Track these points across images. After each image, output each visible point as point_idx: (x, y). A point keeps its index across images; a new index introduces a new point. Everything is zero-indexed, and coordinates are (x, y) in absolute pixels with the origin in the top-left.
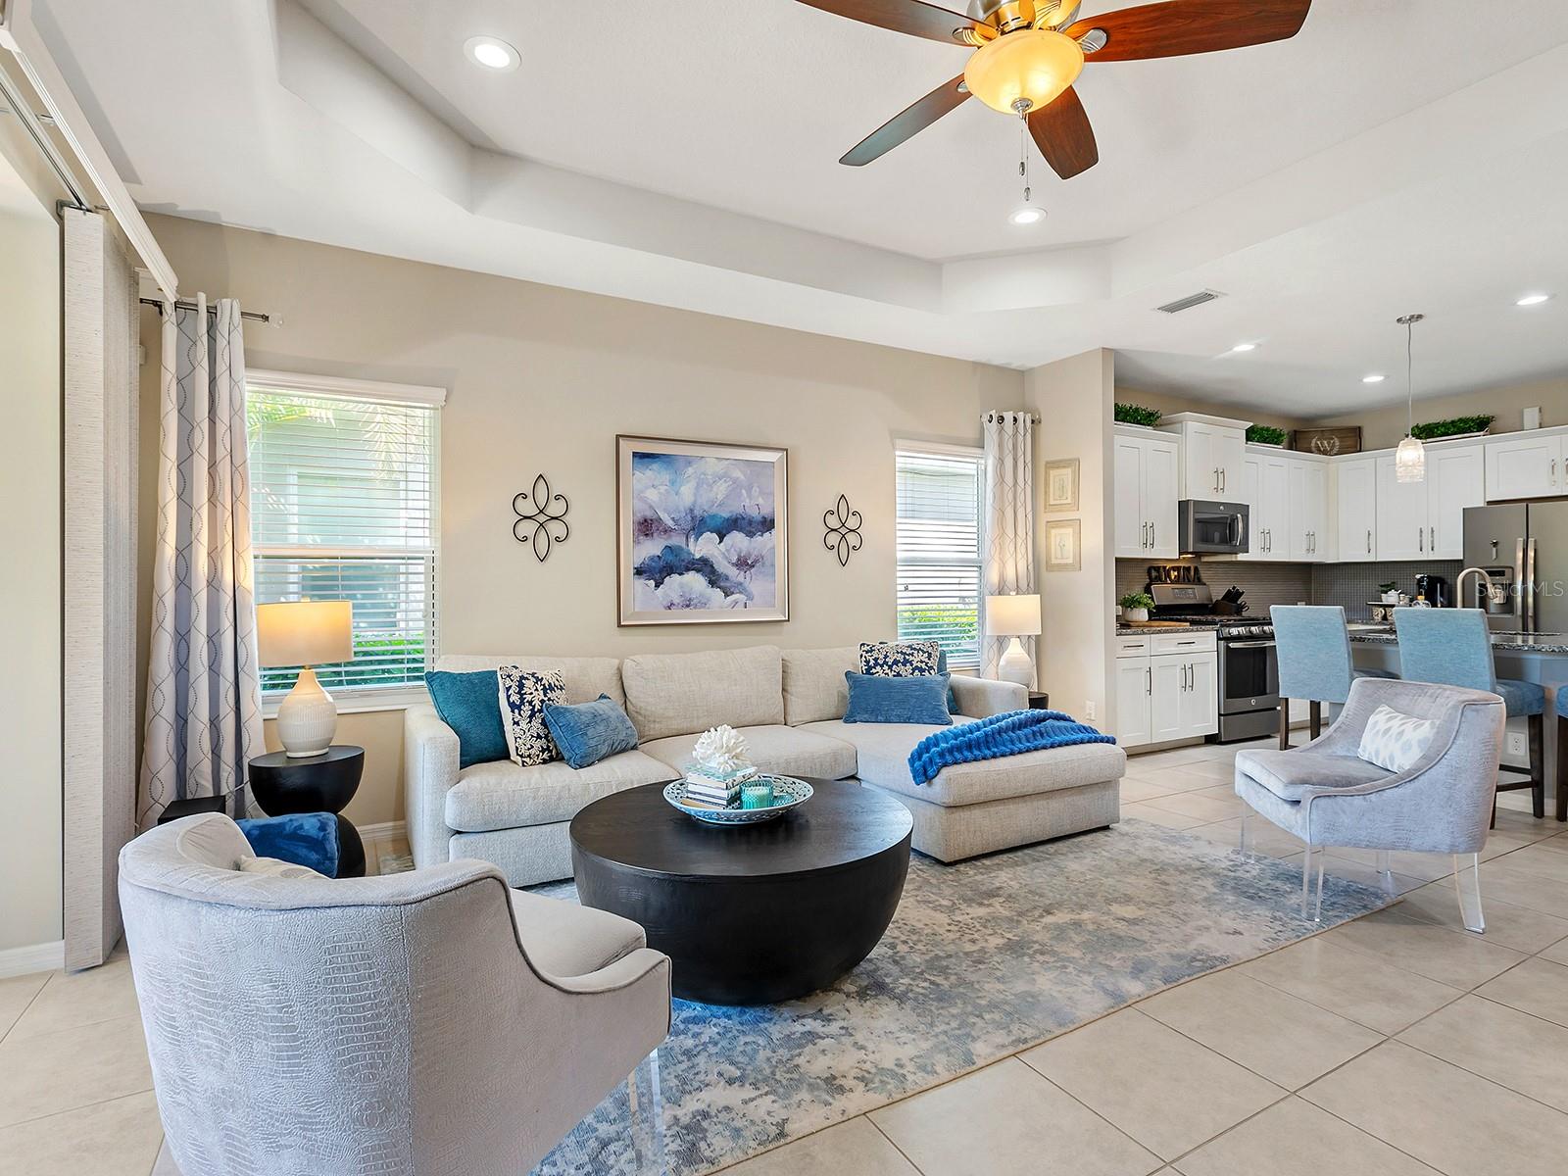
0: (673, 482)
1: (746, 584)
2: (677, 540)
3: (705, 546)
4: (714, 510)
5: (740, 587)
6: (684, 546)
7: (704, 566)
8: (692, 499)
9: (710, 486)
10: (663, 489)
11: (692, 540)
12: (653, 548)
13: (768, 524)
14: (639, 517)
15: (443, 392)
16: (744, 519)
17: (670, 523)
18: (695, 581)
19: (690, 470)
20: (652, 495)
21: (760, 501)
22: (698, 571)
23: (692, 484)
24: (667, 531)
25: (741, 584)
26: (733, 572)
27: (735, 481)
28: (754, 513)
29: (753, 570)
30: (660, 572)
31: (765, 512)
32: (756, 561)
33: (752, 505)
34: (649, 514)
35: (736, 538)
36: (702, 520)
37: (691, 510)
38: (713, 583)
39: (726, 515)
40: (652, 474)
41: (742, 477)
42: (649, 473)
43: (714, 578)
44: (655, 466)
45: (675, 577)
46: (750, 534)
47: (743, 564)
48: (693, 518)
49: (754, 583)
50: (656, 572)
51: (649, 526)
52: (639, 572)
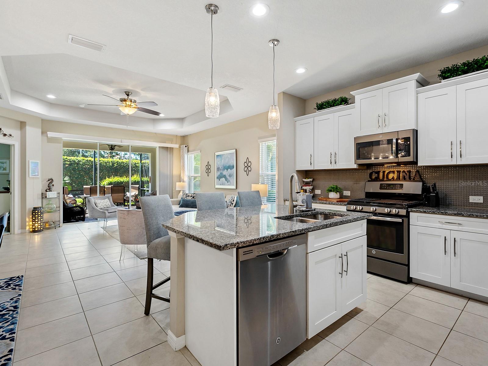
0: (221, 160)
2: (222, 171)
3: (225, 172)
4: (226, 165)
5: (229, 181)
7: (225, 177)
9: (226, 160)
12: (219, 173)
13: (233, 167)
15: (199, 151)
16: (230, 166)
17: (221, 168)
18: (223, 179)
19: (223, 157)
20: (219, 163)
21: (232, 162)
24: (220, 170)
26: (228, 178)
27: (229, 158)
31: (233, 164)
32: (232, 175)
34: (218, 167)
35: (229, 170)
36: (225, 167)
37: (223, 165)
38: (226, 180)
39: (228, 165)
40: (219, 159)
44: (219, 157)
45: (221, 179)
46: (231, 169)
47: (230, 176)
49: (231, 180)
50: (219, 178)
51: (218, 169)
52: (217, 178)
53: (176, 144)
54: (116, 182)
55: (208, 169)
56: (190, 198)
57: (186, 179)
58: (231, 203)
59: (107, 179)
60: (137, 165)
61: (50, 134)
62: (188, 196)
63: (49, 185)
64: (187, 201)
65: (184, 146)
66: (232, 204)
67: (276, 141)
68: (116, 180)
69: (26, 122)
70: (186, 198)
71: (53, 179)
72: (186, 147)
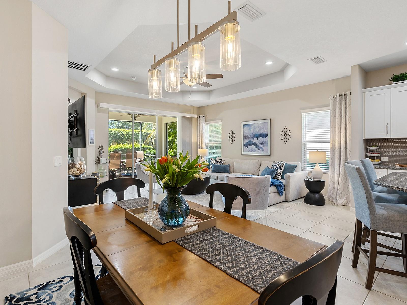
0: (250, 129)
1: (262, 147)
2: (250, 139)
3: (255, 140)
4: (256, 133)
5: (261, 148)
6: (251, 140)
7: (255, 144)
8: (253, 131)
9: (256, 129)
10: (248, 130)
11: (253, 139)
12: (247, 141)
13: (267, 135)
14: (244, 135)
15: (221, 121)
16: (262, 134)
17: (249, 136)
18: (253, 147)
19: (252, 126)
20: (247, 132)
21: (265, 130)
22: (254, 145)
23: (253, 129)
24: (249, 138)
25: (261, 147)
26: (260, 145)
27: (260, 127)
28: (264, 133)
29: (264, 145)
30: (248, 145)
31: (266, 133)
32: (264, 143)
33: (263, 132)
34: (246, 135)
35: (261, 138)
36: (255, 135)
37: (253, 134)
38: (256, 147)
39: (259, 134)
40: (247, 128)
41: (262, 126)
42: (246, 128)
43: (257, 146)
44: (247, 126)
45: (250, 146)
46: (263, 137)
47: (262, 143)
48: (253, 135)
49: (264, 147)
50: (247, 145)
51: (246, 137)
52: (244, 145)
53: (193, 114)
54: (120, 149)
55: (232, 137)
56: (219, 164)
57: (204, 146)
58: (281, 168)
59: (112, 146)
60: (124, 133)
61: (102, 105)
62: (217, 162)
63: (100, 152)
64: (218, 166)
65: (202, 116)
66: (282, 170)
67: (330, 110)
68: (120, 147)
69: (86, 93)
70: (215, 164)
71: (103, 146)
72: (204, 117)
